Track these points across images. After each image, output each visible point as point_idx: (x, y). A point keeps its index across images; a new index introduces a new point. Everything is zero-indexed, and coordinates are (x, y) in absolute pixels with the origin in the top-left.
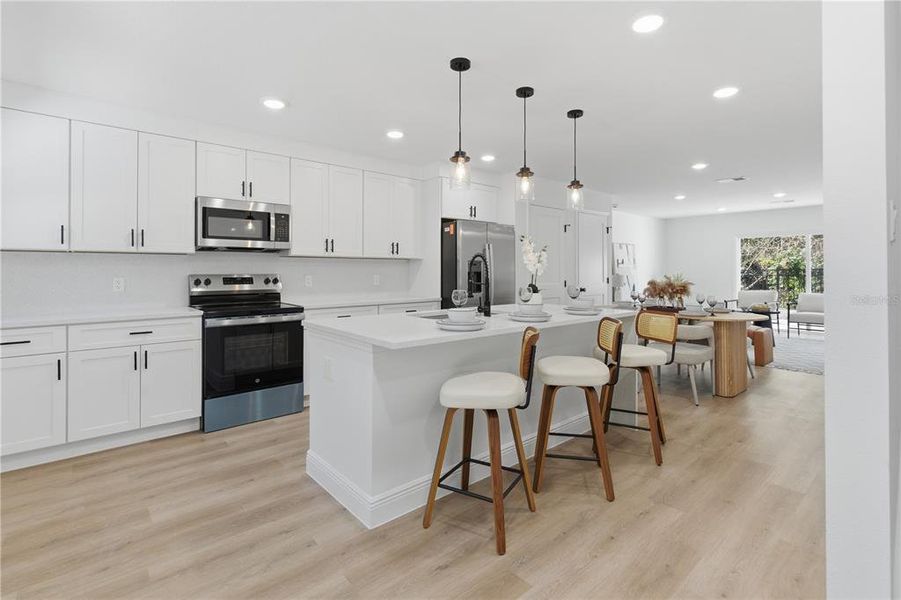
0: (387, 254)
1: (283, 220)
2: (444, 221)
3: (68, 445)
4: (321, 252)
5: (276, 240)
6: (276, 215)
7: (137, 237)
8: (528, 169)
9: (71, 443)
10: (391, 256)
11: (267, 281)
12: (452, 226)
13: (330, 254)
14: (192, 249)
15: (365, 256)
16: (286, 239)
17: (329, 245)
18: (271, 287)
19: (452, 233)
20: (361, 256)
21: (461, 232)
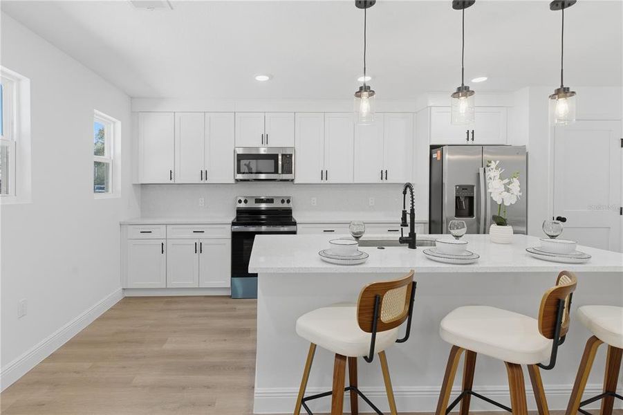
0: (377, 179)
1: (288, 158)
2: (433, 147)
3: (167, 289)
4: (318, 180)
5: (282, 173)
6: (283, 155)
7: (204, 175)
8: (467, 88)
9: (168, 288)
10: (381, 182)
11: (283, 201)
12: (439, 152)
13: (324, 181)
14: (233, 182)
15: (356, 182)
16: (290, 172)
17: (324, 175)
18: (285, 205)
19: (439, 159)
20: (352, 182)
21: (447, 157)
